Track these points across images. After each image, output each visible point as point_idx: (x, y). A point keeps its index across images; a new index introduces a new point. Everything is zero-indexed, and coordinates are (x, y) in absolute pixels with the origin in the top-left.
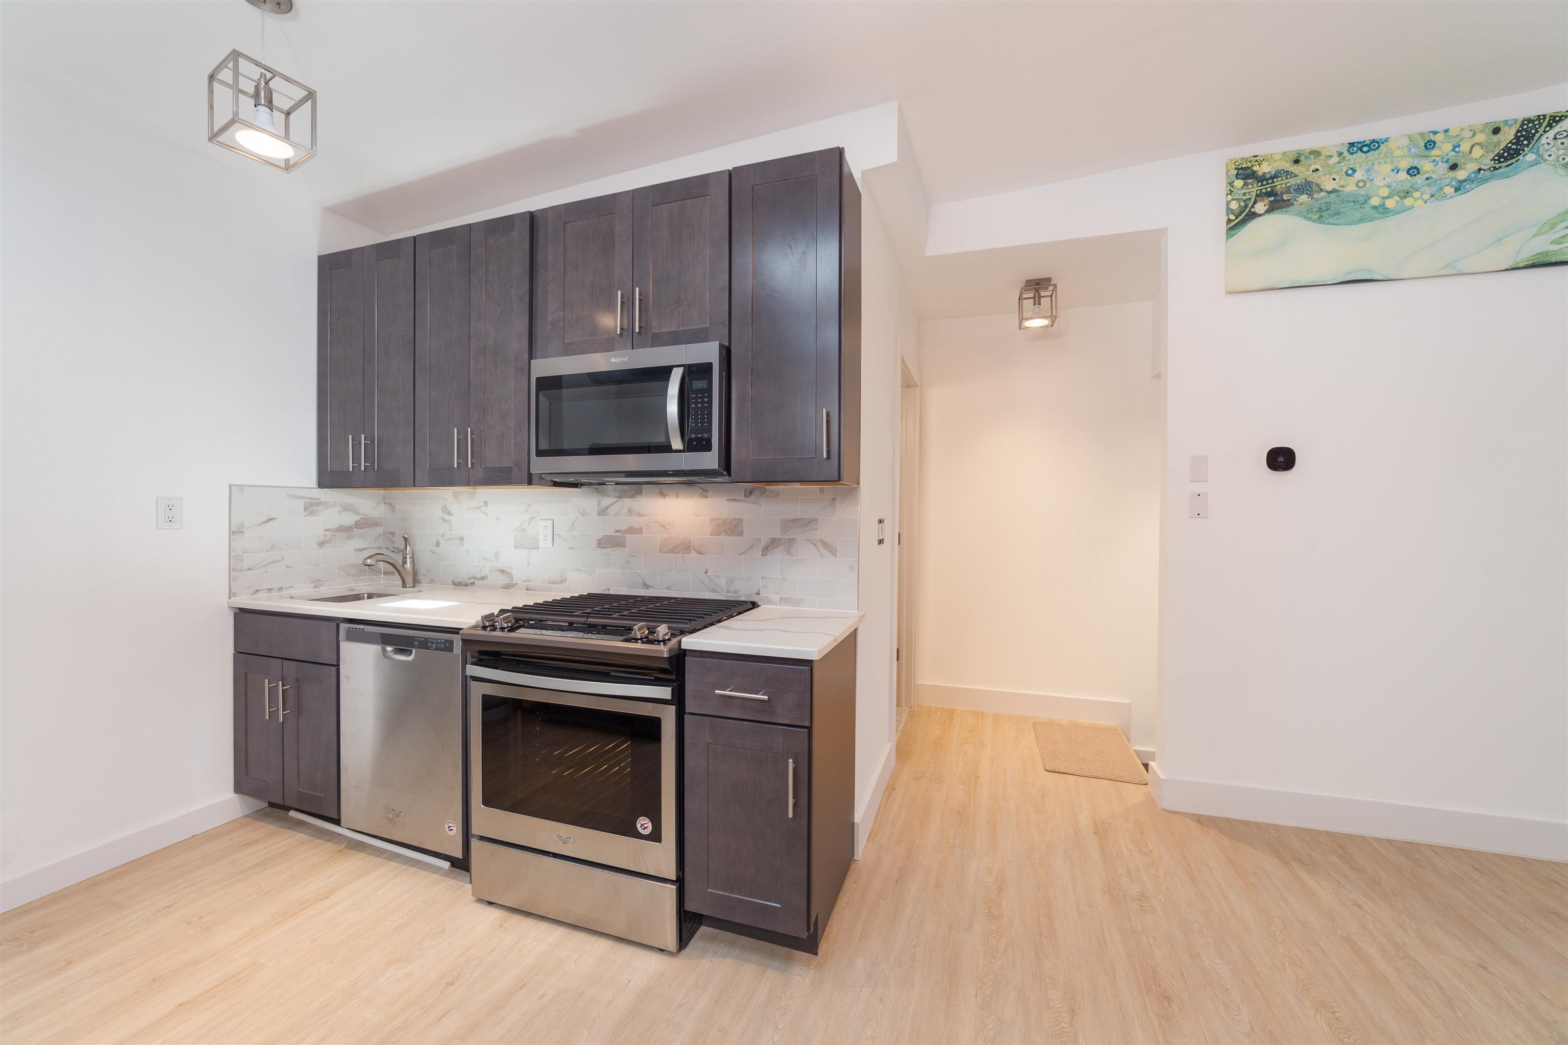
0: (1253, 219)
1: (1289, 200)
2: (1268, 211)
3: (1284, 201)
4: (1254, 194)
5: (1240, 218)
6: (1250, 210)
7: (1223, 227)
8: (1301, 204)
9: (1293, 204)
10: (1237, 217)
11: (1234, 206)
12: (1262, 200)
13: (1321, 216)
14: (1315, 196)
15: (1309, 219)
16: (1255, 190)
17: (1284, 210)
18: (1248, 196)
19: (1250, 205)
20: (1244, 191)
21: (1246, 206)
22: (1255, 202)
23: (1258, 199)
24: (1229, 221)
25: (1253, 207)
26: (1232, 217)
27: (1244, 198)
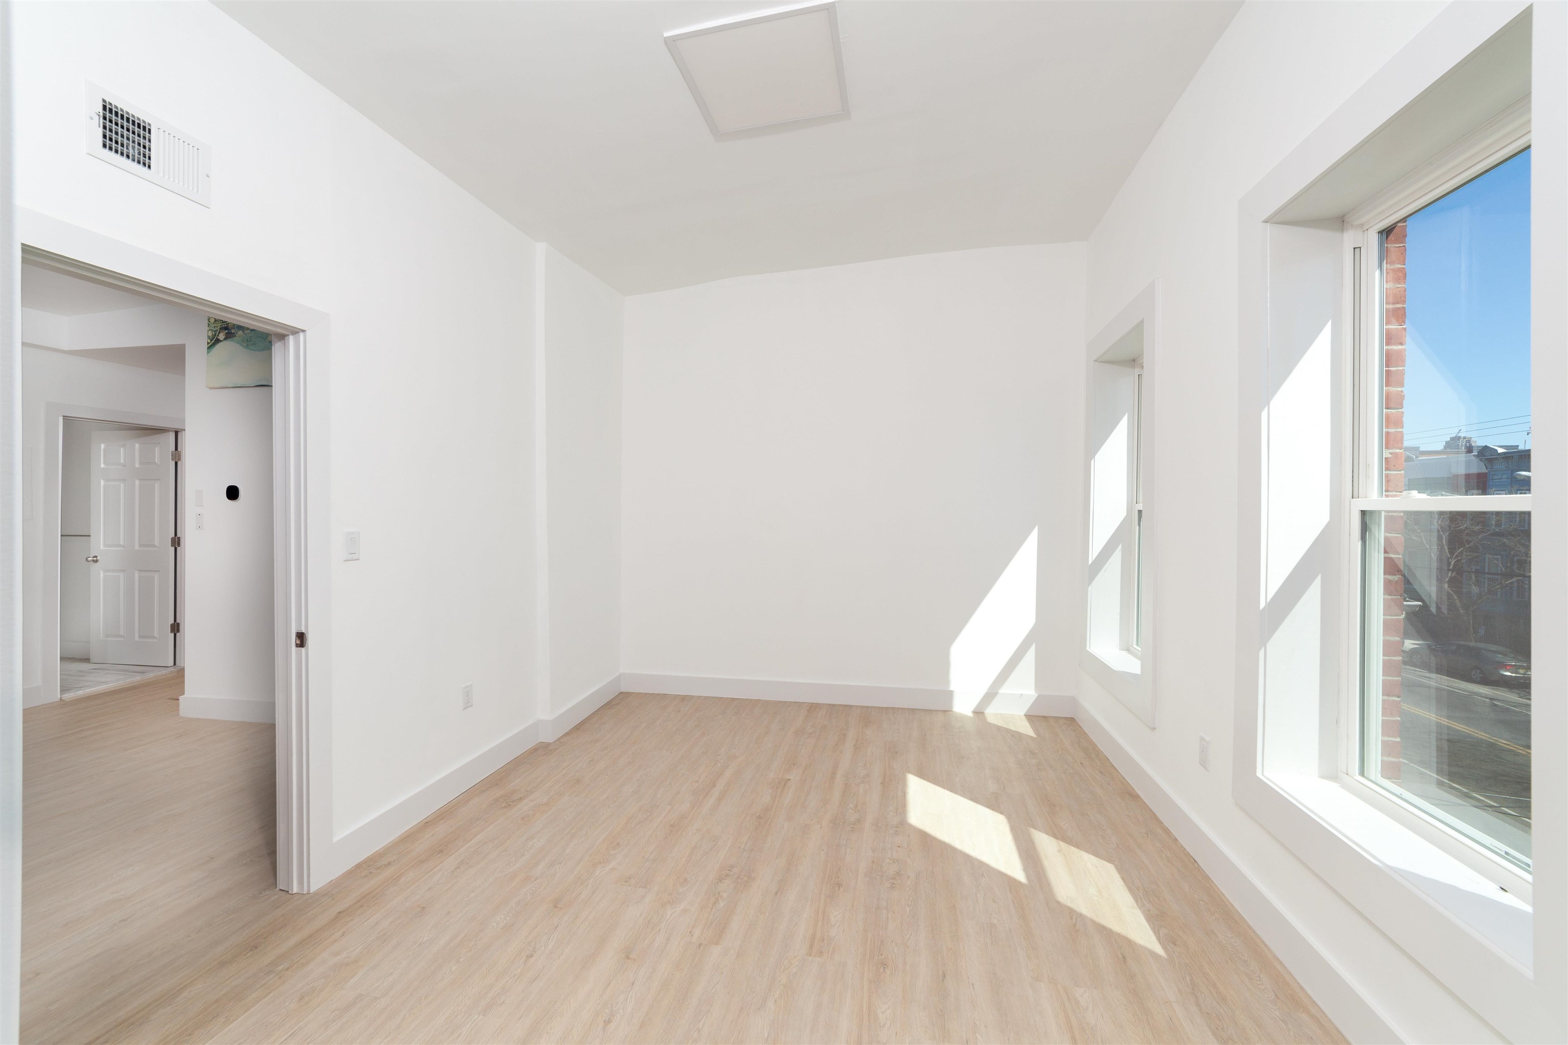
0: (218, 343)
1: (234, 333)
2: (225, 339)
3: (232, 333)
4: (219, 327)
5: (213, 342)
6: (217, 338)
7: (206, 346)
8: (239, 336)
9: (235, 336)
10: (211, 341)
11: (210, 334)
12: (223, 332)
13: (248, 345)
14: (245, 332)
15: (242, 346)
16: (219, 325)
17: (232, 339)
18: (216, 329)
19: (217, 334)
20: (215, 325)
21: (215, 335)
22: (219, 333)
23: (221, 330)
24: (208, 343)
25: (218, 336)
26: (209, 341)
27: (215, 329)
